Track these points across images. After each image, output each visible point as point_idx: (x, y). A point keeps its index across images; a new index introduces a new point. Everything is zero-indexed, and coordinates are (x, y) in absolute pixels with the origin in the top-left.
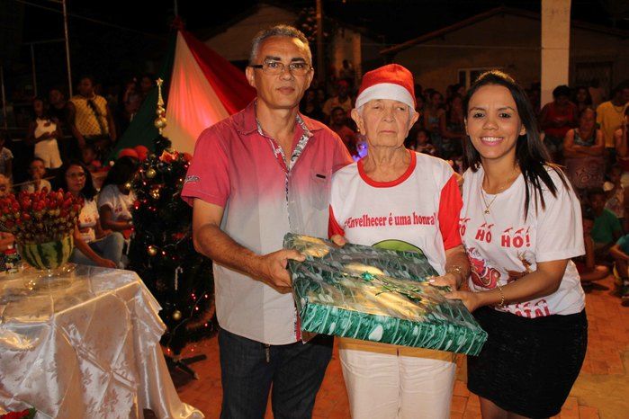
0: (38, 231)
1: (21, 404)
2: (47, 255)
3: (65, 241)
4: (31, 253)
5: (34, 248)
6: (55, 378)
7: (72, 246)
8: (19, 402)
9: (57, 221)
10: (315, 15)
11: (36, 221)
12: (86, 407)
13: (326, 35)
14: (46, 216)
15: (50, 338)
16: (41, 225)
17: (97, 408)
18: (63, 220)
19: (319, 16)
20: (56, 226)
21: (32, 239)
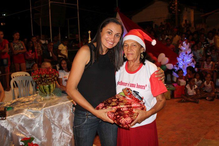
0: (43, 82)
1: (32, 136)
2: (45, 89)
3: (52, 85)
4: (41, 88)
5: (42, 87)
6: (42, 129)
7: (55, 87)
8: (31, 135)
9: (48, 79)
10: (175, 3)
11: (42, 78)
12: (53, 140)
13: (179, 10)
14: (45, 77)
15: (41, 116)
16: (43, 80)
17: (57, 140)
18: (50, 78)
19: (176, 3)
20: (49, 80)
21: (41, 84)
